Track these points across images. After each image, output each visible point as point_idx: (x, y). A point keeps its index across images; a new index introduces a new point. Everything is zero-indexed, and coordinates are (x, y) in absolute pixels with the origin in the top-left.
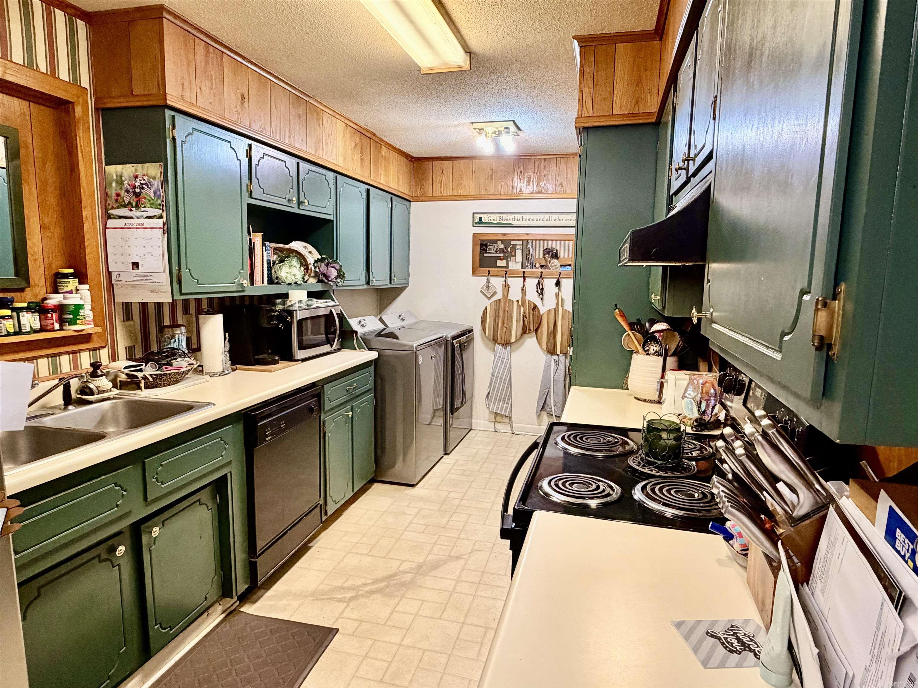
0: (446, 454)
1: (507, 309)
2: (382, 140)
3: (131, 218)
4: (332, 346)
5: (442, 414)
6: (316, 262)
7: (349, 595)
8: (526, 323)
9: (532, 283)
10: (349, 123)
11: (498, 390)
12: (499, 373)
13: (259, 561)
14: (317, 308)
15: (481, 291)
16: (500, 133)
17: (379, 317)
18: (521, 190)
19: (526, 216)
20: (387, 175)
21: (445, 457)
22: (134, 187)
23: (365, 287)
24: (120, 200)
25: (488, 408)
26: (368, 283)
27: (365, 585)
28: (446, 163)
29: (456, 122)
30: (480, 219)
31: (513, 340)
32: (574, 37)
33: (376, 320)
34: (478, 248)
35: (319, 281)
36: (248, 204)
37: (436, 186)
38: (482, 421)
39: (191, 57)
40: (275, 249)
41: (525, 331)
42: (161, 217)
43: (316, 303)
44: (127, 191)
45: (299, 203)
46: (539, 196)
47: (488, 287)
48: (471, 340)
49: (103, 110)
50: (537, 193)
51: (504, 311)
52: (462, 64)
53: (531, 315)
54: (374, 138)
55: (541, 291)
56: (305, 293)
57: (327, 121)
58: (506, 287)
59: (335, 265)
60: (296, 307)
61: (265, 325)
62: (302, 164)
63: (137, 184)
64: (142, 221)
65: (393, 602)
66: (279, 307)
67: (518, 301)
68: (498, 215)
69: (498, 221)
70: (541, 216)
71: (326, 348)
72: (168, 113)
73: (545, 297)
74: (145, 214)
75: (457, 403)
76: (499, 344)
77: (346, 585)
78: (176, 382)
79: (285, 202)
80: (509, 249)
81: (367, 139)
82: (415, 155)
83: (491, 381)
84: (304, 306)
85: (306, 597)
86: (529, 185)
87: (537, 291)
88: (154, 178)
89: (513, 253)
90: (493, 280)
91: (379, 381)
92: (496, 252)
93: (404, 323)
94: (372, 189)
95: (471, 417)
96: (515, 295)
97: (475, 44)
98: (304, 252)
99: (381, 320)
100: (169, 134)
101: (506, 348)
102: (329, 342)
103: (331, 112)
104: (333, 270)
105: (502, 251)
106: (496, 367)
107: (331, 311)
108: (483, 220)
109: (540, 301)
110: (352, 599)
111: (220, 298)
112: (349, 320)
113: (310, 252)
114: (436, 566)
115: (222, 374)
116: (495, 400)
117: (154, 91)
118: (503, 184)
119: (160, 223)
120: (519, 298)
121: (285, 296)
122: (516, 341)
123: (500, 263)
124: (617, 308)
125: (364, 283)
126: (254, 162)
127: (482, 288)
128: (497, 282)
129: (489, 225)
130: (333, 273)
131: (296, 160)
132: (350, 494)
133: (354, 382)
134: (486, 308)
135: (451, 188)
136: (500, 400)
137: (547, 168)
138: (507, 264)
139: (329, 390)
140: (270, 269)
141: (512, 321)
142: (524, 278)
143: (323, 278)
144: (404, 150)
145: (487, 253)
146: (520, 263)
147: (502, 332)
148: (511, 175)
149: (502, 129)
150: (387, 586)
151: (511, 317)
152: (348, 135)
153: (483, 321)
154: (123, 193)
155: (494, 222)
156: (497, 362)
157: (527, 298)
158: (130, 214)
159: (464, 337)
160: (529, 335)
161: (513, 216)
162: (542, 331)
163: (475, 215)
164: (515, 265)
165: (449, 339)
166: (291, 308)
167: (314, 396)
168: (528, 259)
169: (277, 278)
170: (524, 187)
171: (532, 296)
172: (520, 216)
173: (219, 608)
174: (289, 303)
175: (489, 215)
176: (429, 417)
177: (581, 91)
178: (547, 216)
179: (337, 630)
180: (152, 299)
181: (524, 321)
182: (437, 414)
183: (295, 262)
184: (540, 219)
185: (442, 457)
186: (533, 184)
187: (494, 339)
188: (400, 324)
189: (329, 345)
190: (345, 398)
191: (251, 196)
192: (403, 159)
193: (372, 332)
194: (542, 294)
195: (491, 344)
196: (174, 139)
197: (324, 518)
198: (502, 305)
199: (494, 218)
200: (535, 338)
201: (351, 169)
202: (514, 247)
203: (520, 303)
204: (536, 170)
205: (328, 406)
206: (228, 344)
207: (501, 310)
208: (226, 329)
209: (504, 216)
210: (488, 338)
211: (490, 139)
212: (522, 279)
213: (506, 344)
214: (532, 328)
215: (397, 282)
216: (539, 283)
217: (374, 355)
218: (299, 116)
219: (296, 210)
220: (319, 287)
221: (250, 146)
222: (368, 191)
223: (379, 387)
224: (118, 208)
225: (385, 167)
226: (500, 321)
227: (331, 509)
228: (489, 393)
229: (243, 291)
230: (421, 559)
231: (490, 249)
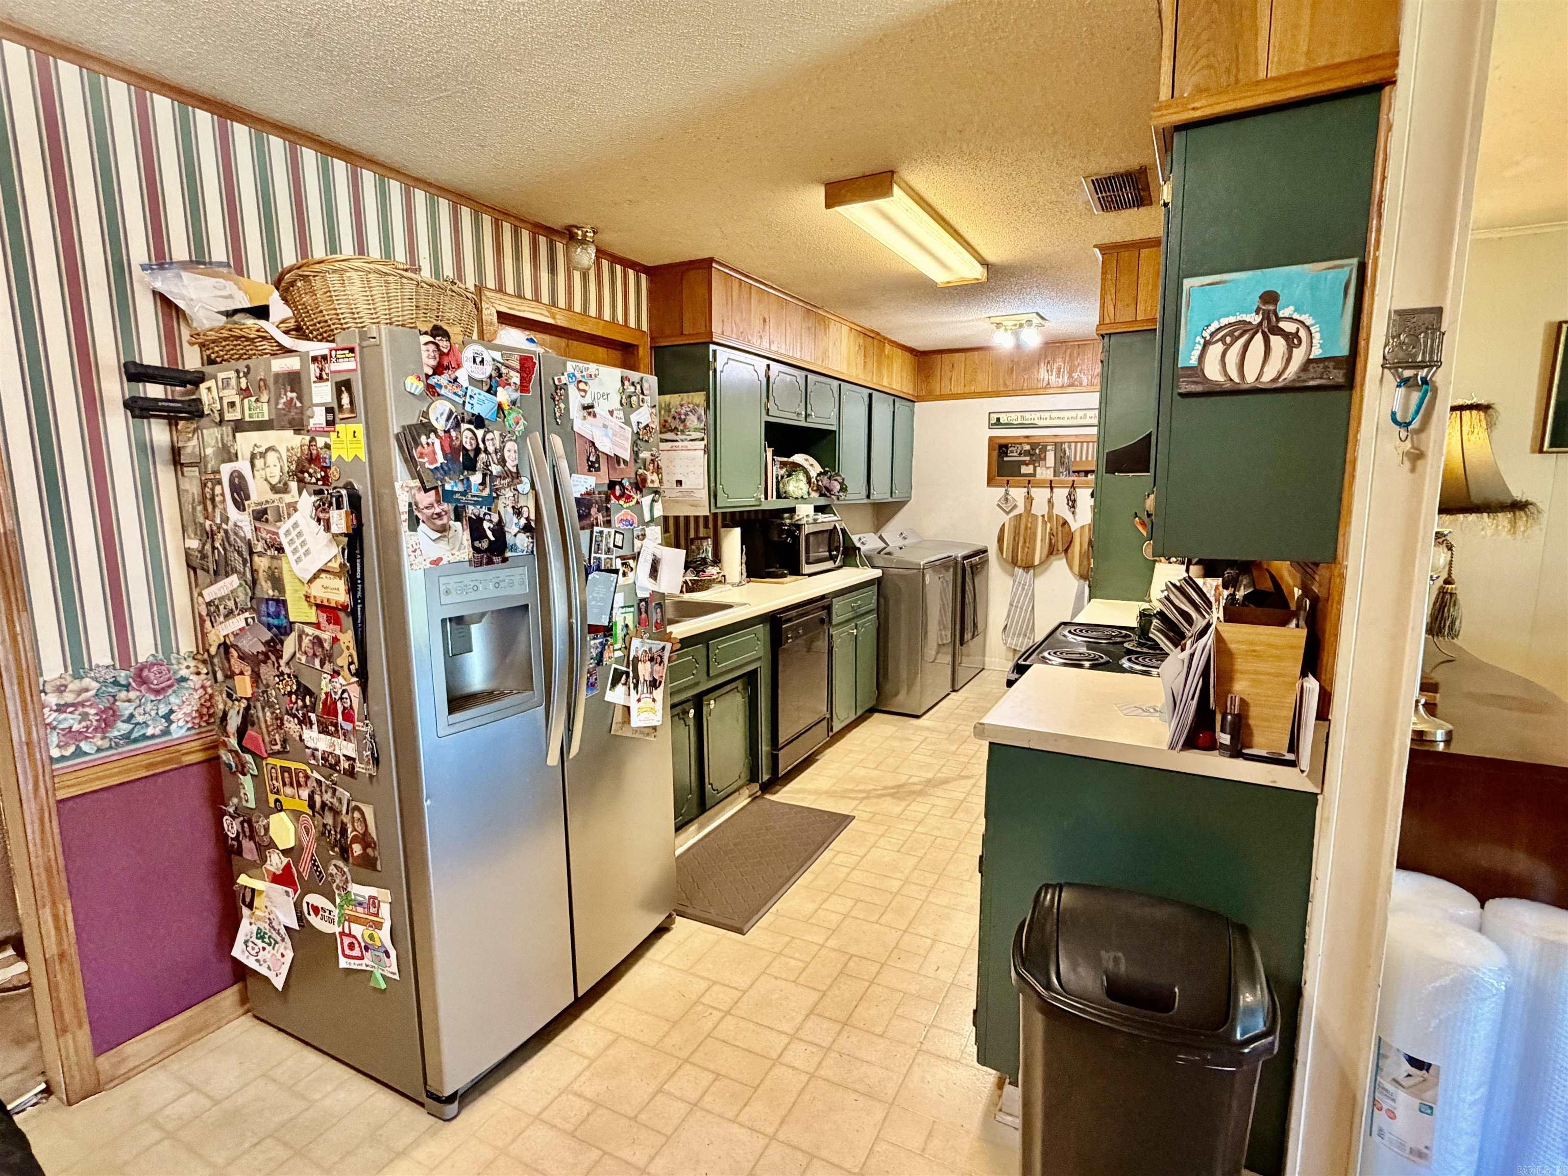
0: (954, 691)
1: (1029, 525)
2: (885, 338)
3: (677, 441)
4: (835, 562)
5: (950, 650)
6: (819, 475)
7: (861, 795)
8: (1053, 541)
9: (1061, 494)
10: (853, 326)
11: (1017, 622)
12: (1018, 602)
13: (781, 753)
14: (822, 522)
15: (998, 505)
16: (1021, 326)
17: (879, 534)
18: (1049, 384)
19: (1054, 415)
20: (890, 376)
21: (953, 694)
22: (679, 414)
23: (866, 501)
24: (667, 425)
25: (1006, 644)
26: (868, 497)
27: (874, 790)
28: (957, 355)
29: (971, 318)
30: (998, 419)
31: (1037, 562)
32: (1095, 246)
33: (876, 537)
34: (995, 453)
35: (821, 495)
36: (766, 422)
37: (945, 382)
38: (997, 660)
39: (729, 294)
40: (781, 463)
41: (1052, 551)
42: (703, 439)
43: (821, 517)
44: (674, 418)
45: (807, 416)
46: (1070, 390)
47: (1007, 500)
48: (985, 562)
49: (655, 348)
50: (1069, 386)
51: (1026, 528)
52: (980, 277)
53: (1060, 533)
54: (878, 337)
55: (1072, 503)
56: (812, 507)
57: (833, 327)
58: (1029, 499)
59: (838, 478)
60: (804, 522)
61: (776, 539)
62: (810, 376)
63: (683, 411)
64: (686, 443)
65: (904, 804)
66: (788, 521)
67: (1043, 516)
68: (1019, 415)
69: (1019, 422)
70: (1074, 414)
71: (829, 565)
72: (712, 347)
73: (1077, 510)
74: (689, 438)
75: (968, 636)
76: (1019, 567)
77: (856, 789)
78: (708, 588)
79: (794, 416)
80: (1037, 451)
81: (871, 340)
82: (922, 349)
83: (1009, 611)
84: (811, 521)
85: (821, 794)
86: (1058, 377)
87: (1068, 504)
88: (698, 406)
89: (1042, 456)
90: (1013, 492)
91: (882, 600)
92: (1020, 454)
93: (906, 542)
94: (875, 394)
95: (984, 655)
96: (1040, 508)
97: (991, 258)
98: (806, 465)
99: (881, 538)
100: (712, 367)
101: (1027, 572)
102: (833, 558)
103: (837, 319)
104: (836, 483)
105: (1027, 453)
106: (1015, 594)
107: (835, 526)
108: (1002, 421)
109: (1072, 515)
110: (864, 798)
111: (740, 512)
112: (852, 537)
113: (812, 465)
114: (945, 781)
115: (740, 584)
116: (1014, 634)
117: (702, 330)
118: (1026, 377)
119: (703, 443)
120: (1045, 513)
121: (792, 511)
122: (1041, 563)
123: (1024, 470)
124: (1137, 516)
125: (864, 497)
126: (771, 380)
127: (999, 501)
128: (1018, 494)
129: (1009, 426)
130: (837, 487)
131: (804, 373)
132: (853, 717)
133: (858, 599)
134: (1004, 525)
135: (962, 384)
136: (1019, 634)
137: (1081, 357)
138: (1035, 470)
139: (838, 605)
140: (778, 483)
141: (1035, 541)
142: (1052, 488)
143: (824, 492)
144: (909, 344)
145: (1007, 456)
146: (1052, 470)
147: (1023, 552)
148: (1036, 365)
149: (1024, 322)
150: (897, 793)
151: (1035, 534)
152: (852, 338)
153: (1000, 540)
154: (670, 419)
155: (1015, 422)
156: (1017, 589)
157: (1055, 512)
158: (675, 437)
159: (977, 558)
160: (1058, 557)
161: (1038, 414)
162: (1073, 552)
163: (992, 415)
164: (1045, 473)
165: (959, 559)
166: (799, 522)
167: (824, 608)
168: (1062, 463)
169: (785, 492)
170: (1053, 378)
171: (1062, 509)
172: (1047, 415)
173: (746, 792)
174: (797, 518)
175: (1009, 415)
176: (934, 653)
177: (1103, 298)
178: (1081, 413)
179: (854, 817)
180: (692, 512)
181: (1051, 540)
182: (944, 650)
183: (802, 476)
184: (1073, 418)
185: (948, 694)
186: (1063, 377)
187: (1012, 562)
188: (901, 543)
189: (832, 562)
190: (850, 615)
191: (768, 414)
192: (907, 354)
193: (874, 550)
194: (1073, 507)
195: (1009, 567)
196: (715, 370)
197: (831, 734)
198: (1023, 521)
199: (1014, 418)
200: (1064, 560)
201: (854, 374)
202: (1044, 449)
203: (1046, 519)
204: (1067, 358)
205: (836, 620)
206: (744, 557)
207: (1023, 527)
208: (743, 541)
209: (1027, 415)
210: (1006, 560)
211: (1009, 332)
212: (1049, 490)
213: (1028, 567)
214: (1060, 549)
215: (898, 495)
216: (1070, 494)
217: (878, 573)
218: (809, 328)
219: (803, 424)
220: (822, 502)
221: (768, 366)
222: (870, 396)
223: (882, 609)
224: (665, 432)
225: (888, 365)
226: (1021, 539)
227: (837, 726)
228: (1006, 626)
229: (759, 505)
230: (930, 775)
231: (1012, 452)
